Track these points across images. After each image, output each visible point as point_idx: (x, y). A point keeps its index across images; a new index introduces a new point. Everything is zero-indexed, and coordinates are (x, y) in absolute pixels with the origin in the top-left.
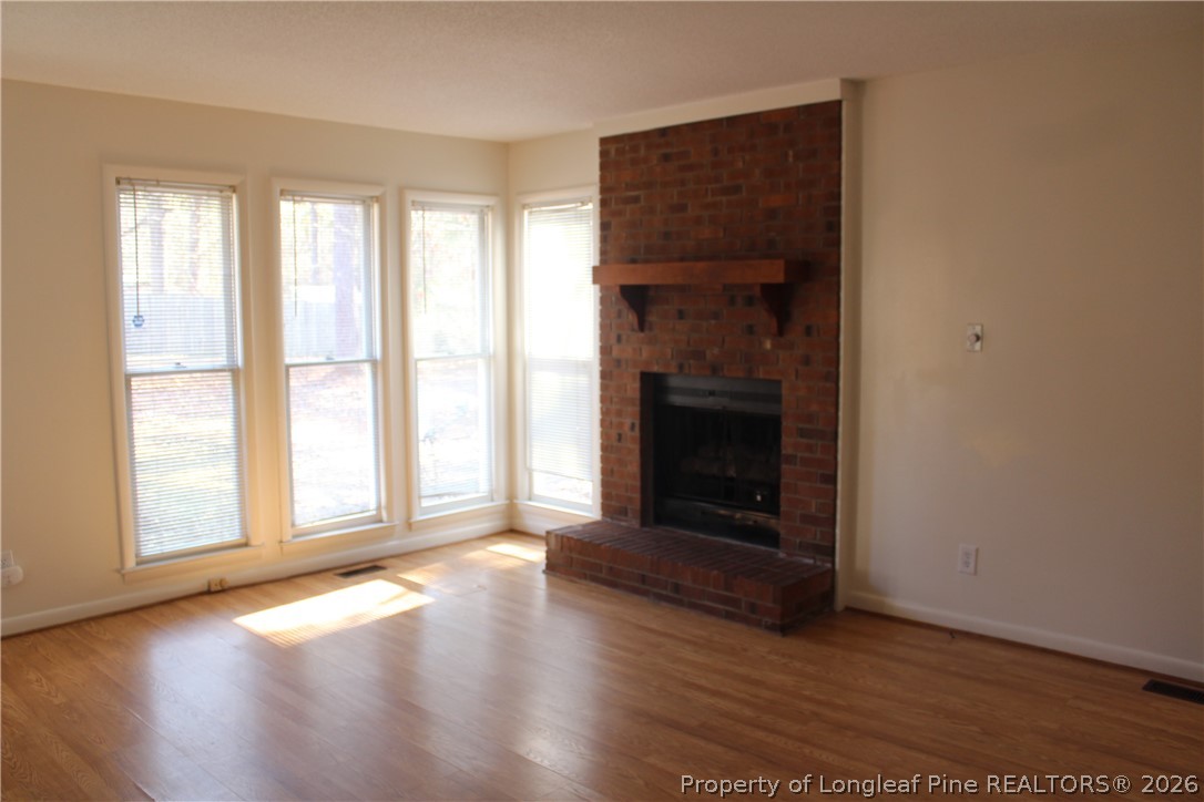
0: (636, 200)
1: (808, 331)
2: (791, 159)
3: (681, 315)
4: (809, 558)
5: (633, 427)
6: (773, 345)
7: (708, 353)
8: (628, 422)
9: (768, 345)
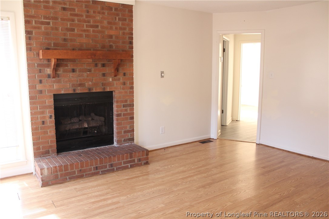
0: (48, 23)
1: (124, 74)
2: (117, 20)
3: (73, 71)
4: (127, 143)
5: (51, 117)
6: (112, 80)
7: (86, 84)
8: (48, 115)
9: (111, 80)
